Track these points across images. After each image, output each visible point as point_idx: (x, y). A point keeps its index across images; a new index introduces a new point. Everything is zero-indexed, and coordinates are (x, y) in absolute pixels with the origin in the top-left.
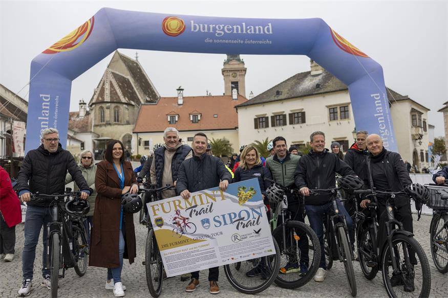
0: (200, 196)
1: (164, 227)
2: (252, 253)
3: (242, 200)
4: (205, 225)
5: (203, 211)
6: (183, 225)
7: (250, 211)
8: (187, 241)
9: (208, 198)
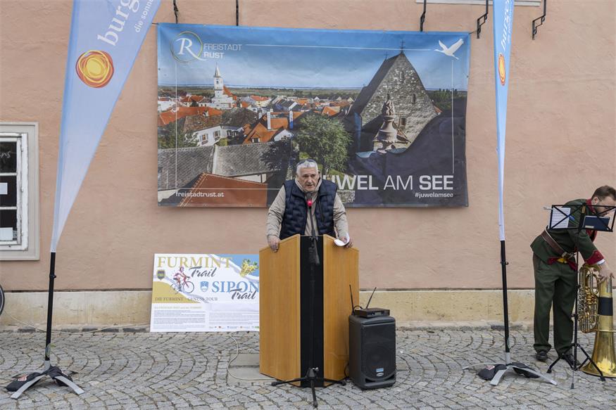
0: (207, 259)
1: (163, 280)
2: (240, 326)
3: (244, 272)
4: (203, 287)
5: (206, 273)
6: (182, 282)
7: (249, 284)
8: (181, 299)
9: (214, 263)
